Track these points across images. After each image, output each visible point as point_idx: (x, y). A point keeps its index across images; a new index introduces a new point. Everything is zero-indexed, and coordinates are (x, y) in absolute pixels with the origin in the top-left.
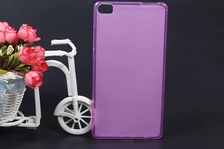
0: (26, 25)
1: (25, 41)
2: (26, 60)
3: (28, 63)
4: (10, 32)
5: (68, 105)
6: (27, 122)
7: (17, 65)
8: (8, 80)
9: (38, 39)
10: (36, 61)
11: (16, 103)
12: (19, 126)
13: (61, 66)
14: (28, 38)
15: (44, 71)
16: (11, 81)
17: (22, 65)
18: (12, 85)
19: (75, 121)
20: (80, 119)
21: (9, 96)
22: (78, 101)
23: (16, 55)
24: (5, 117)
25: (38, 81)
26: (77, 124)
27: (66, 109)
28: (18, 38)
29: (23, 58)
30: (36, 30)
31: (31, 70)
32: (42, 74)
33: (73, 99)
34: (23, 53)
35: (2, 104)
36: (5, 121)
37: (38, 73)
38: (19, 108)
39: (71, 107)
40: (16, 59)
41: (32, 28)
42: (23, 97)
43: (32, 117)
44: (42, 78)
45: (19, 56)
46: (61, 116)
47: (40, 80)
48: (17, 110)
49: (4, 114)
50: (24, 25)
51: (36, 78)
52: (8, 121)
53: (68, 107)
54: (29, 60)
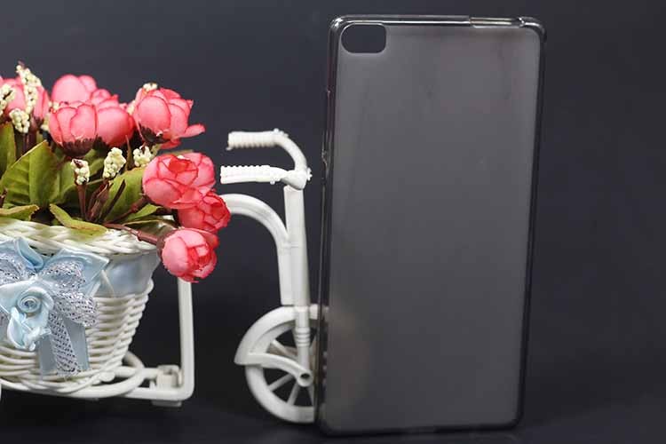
0: (155, 86)
1: (158, 135)
2: (167, 193)
3: (171, 203)
4: (108, 109)
5: (279, 332)
6: (152, 384)
7: (135, 209)
8: (107, 256)
9: (197, 130)
10: (197, 197)
11: (125, 325)
12: (130, 396)
13: (262, 212)
14: (168, 128)
15: (219, 230)
16: (115, 258)
17: (150, 209)
18: (118, 271)
19: (301, 383)
21: (106, 304)
22: (310, 321)
23: (129, 176)
24: (94, 369)
25: (202, 260)
26: (304, 390)
27: (271, 344)
28: (131, 126)
29: (156, 189)
30: (191, 103)
31: (177, 223)
32: (214, 238)
33: (297, 314)
34: (158, 174)
35: (87, 329)
36: (89, 381)
37: (201, 233)
38: (130, 341)
39: (287, 339)
40: (131, 190)
41: (178, 96)
42: (143, 307)
43: (168, 367)
44: (214, 250)
45: (144, 181)
46: (256, 366)
47: (209, 256)
48: (126, 348)
49: (91, 359)
50: (147, 87)
51: (198, 249)
52: (98, 382)
53: (279, 339)
54: (176, 194)
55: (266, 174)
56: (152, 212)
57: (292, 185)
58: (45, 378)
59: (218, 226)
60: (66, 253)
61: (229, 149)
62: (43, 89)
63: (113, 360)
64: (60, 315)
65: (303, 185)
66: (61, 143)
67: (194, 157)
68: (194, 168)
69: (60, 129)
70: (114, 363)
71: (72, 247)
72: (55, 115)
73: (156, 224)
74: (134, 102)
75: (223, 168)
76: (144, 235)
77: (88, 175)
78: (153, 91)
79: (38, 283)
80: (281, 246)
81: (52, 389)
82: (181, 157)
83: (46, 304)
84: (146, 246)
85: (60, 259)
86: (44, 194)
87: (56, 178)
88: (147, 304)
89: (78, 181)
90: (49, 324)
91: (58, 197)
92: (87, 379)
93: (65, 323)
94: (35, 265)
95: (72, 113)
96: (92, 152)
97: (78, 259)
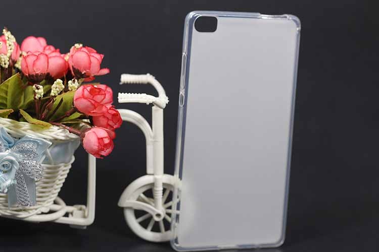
0: (81, 45)
1: (83, 73)
2: (87, 107)
3: (90, 112)
4: (54, 57)
5: (144, 189)
6: (70, 215)
7: (68, 115)
8: (50, 140)
9: (105, 71)
10: (104, 109)
11: (58, 181)
12: (57, 221)
13: (139, 120)
14: (89, 69)
15: (116, 129)
16: (56, 142)
17: (77, 115)
18: (56, 150)
19: (156, 219)
20: (163, 215)
21: (48, 168)
22: (164, 184)
23: (64, 95)
24: (39, 205)
25: (106, 145)
26: (157, 223)
27: (140, 196)
28: (67, 67)
29: (82, 104)
31: (92, 124)
32: (113, 134)
33: (155, 179)
34: (83, 95)
35: (37, 182)
36: (36, 212)
37: (106, 131)
38: (59, 190)
39: (149, 193)
40: (66, 104)
41: (95, 51)
42: (68, 171)
43: (80, 206)
44: (113, 140)
45: (75, 99)
46: (130, 208)
47: (110, 144)
48: (57, 194)
49: (37, 199)
50: (77, 45)
51: (104, 139)
52: (40, 212)
53: (144, 193)
54: (93, 107)
55: (144, 98)
56: (78, 117)
57: (157, 105)
58: (11, 209)
59: (115, 127)
60: (29, 138)
61: (121, 83)
62: (16, 43)
63: (49, 200)
64: (23, 173)
65: (164, 106)
66: (27, 75)
67: (103, 87)
68: (103, 93)
69: (27, 66)
70: (49, 202)
71: (31, 135)
72: (25, 58)
73: (78, 124)
74: (69, 54)
75: (119, 94)
76: (73, 130)
77: (42, 94)
78: (81, 48)
79: (10, 154)
80: (149, 140)
81: (14, 215)
82: (95, 86)
83: (15, 167)
84: (73, 136)
85: (25, 141)
86: (14, 104)
87: (22, 94)
88: (70, 170)
89: (36, 97)
90: (16, 178)
91: (23, 106)
92: (34, 210)
93: (25, 178)
94: (9, 143)
95: (34, 58)
96: (44, 81)
97: (35, 142)
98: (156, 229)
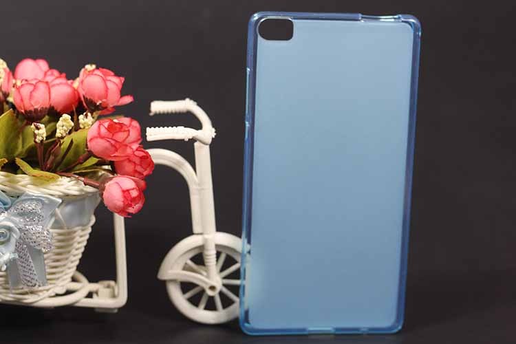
0: (94, 66)
1: (98, 104)
2: (107, 148)
3: (109, 156)
4: (58, 85)
5: (191, 255)
6: (95, 296)
7: (81, 161)
8: (60, 197)
9: (128, 100)
10: (129, 151)
11: (74, 250)
12: (78, 305)
13: (178, 163)
14: (106, 98)
15: (147, 176)
16: (67, 199)
17: (93, 161)
18: (68, 209)
19: (210, 293)
20: (219, 287)
21: (60, 234)
22: (217, 246)
23: (75, 135)
24: (50, 284)
25: (134, 200)
26: (211, 299)
27: (186, 264)
28: (77, 97)
29: (98, 146)
30: (123, 79)
31: (114, 171)
32: (142, 183)
33: (206, 240)
34: (99, 134)
35: (45, 253)
36: (47, 294)
37: (133, 180)
38: (77, 263)
39: (199, 259)
40: (77, 146)
41: (113, 74)
42: (87, 237)
43: (106, 283)
44: (143, 192)
45: (88, 140)
46: (174, 281)
47: (139, 196)
48: (75, 268)
49: (48, 277)
50: (89, 67)
51: (131, 191)
52: (53, 294)
53: (193, 259)
54: (113, 149)
55: (181, 133)
56: (94, 163)
57: (201, 141)
58: (14, 291)
59: (145, 173)
60: (29, 195)
61: (151, 114)
62: (8, 70)
63: (65, 277)
64: (25, 243)
65: (209, 141)
66: (23, 111)
67: (125, 121)
68: (127, 129)
69: (22, 100)
70: (66, 279)
71: (33, 191)
72: (18, 89)
73: (97, 172)
74: (78, 79)
75: (148, 129)
76: (89, 181)
77: (45, 135)
78: (94, 70)
79: (8, 219)
80: (193, 188)
81: (19, 300)
82: (115, 121)
83: (14, 235)
84: (90, 189)
85: (25, 200)
86: (9, 150)
87: (19, 138)
88: (90, 234)
89: (37, 140)
90: (17, 250)
91: (22, 152)
92: (45, 292)
93: (28, 249)
94: (5, 204)
95: (31, 88)
96: (46, 118)
97: (38, 200)
98: (211, 306)
